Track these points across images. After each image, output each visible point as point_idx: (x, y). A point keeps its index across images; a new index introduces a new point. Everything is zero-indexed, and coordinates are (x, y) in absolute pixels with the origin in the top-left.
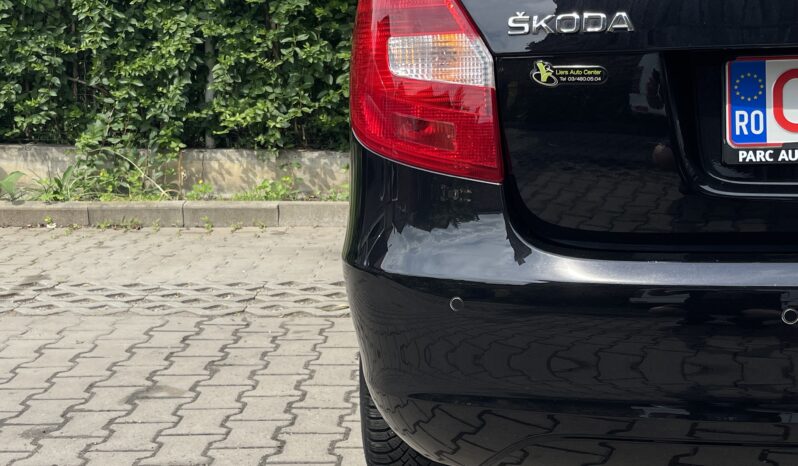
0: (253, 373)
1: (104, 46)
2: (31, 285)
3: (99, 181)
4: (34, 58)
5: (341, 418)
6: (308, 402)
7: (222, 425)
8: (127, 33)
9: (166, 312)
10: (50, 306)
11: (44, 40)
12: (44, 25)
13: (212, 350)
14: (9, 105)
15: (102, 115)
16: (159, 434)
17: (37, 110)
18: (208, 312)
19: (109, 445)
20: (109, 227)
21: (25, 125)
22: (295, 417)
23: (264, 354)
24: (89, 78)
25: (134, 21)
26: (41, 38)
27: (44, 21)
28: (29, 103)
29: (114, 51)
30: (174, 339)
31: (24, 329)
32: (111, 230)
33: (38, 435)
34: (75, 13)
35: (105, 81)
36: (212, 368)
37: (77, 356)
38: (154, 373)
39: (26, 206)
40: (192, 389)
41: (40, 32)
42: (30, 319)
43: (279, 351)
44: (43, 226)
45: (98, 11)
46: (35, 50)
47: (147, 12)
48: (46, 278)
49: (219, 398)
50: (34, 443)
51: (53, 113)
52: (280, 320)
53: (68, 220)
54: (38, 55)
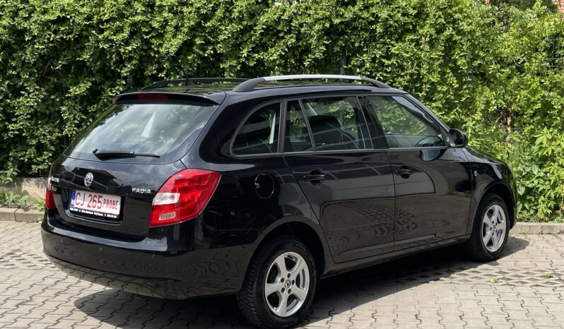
1: (74, 133)
4: (42, 137)
11: (48, 128)
12: (50, 119)
14: (30, 159)
17: (43, 162)
26: (46, 127)
27: (50, 117)
28: (38, 159)
34: (62, 116)
39: (31, 212)
41: (47, 123)
44: (37, 222)
45: (73, 115)
48: (20, 251)
54: (44, 135)
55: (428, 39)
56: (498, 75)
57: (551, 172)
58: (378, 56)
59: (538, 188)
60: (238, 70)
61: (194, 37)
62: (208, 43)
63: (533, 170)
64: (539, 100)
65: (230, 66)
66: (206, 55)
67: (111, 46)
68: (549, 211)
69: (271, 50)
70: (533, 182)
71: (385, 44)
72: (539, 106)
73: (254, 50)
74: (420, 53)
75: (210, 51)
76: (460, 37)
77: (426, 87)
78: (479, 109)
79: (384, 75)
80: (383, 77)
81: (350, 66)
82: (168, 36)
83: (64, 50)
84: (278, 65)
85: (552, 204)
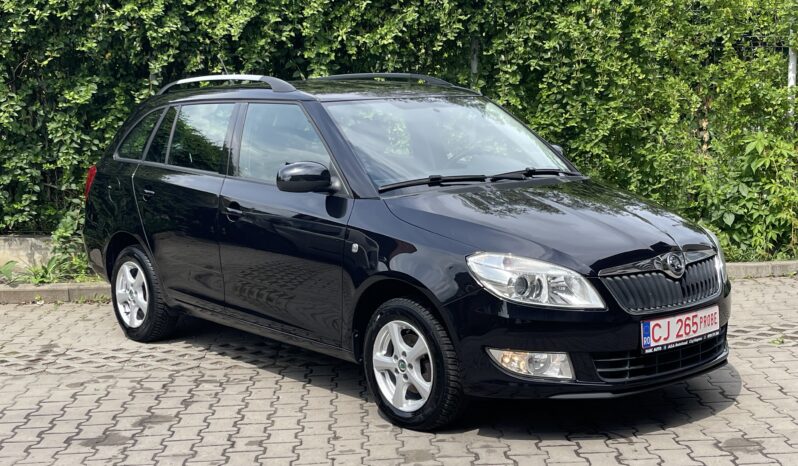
0: (211, 406)
1: (75, 162)
2: (47, 352)
3: (72, 265)
4: (19, 172)
5: (265, 429)
6: (245, 421)
7: (198, 435)
8: (92, 151)
9: (149, 368)
10: (68, 367)
11: (26, 157)
12: (24, 144)
13: (183, 393)
15: (70, 213)
16: (163, 440)
17: (21, 212)
18: (175, 368)
19: (136, 448)
20: (85, 302)
21: (12, 223)
22: (239, 429)
23: (217, 394)
24: (60, 184)
25: (96, 142)
26: (23, 155)
27: (24, 141)
28: (15, 206)
29: (81, 166)
30: (157, 386)
31: (58, 383)
32: (86, 305)
33: (93, 443)
34: (50, 137)
35: (74, 186)
36: (186, 403)
37: (99, 399)
38: (151, 408)
39: (20, 287)
40: (176, 416)
42: (58, 377)
43: (226, 392)
44: (34, 302)
45: (69, 136)
46: (19, 165)
47: (107, 136)
48: (56, 346)
49: (192, 421)
50: (93, 448)
51: (34, 213)
52: (224, 371)
53: (53, 298)
54: (21, 168)
55: (599, 11)
56: (688, 60)
57: (772, 191)
58: (532, 37)
59: (752, 215)
60: (332, 62)
61: (264, 11)
62: (286, 21)
63: (740, 190)
64: (746, 93)
65: (318, 55)
66: (284, 39)
67: (130, 29)
68: (771, 246)
69: (382, 30)
70: (744, 206)
71: (539, 18)
72: (748, 101)
73: (355, 32)
74: (588, 31)
75: (287, 33)
76: (641, 8)
77: (602, 80)
78: (674, 109)
79: (541, 63)
80: (540, 66)
81: (490, 53)
82: (223, 11)
83: (51, 34)
84: (393, 53)
85: (773, 234)
